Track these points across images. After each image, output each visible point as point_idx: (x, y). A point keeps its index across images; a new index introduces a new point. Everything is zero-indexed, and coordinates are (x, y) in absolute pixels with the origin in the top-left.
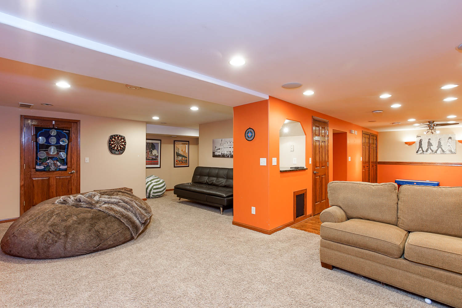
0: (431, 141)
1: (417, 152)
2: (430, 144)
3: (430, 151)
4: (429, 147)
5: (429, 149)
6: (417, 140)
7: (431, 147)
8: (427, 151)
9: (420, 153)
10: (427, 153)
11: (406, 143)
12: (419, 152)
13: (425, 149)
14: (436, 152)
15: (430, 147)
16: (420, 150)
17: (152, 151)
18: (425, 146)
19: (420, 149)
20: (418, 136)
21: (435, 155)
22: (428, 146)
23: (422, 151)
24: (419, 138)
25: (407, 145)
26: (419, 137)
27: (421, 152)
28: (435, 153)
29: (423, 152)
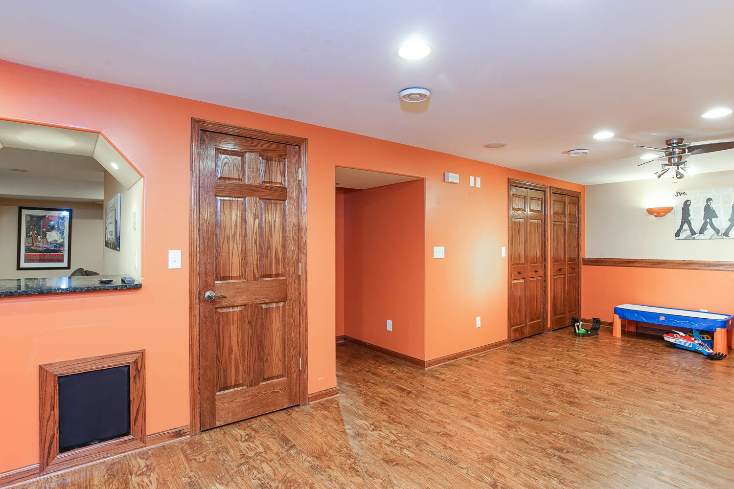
0: (713, 205)
1: (678, 234)
2: (709, 213)
3: (709, 231)
4: (708, 220)
5: (709, 226)
6: (677, 203)
7: (714, 220)
8: (702, 232)
9: (683, 237)
10: (702, 237)
11: (650, 211)
12: (683, 235)
13: (696, 227)
14: (726, 234)
15: (711, 220)
16: (686, 230)
17: (46, 234)
18: (697, 219)
19: (686, 226)
20: (679, 194)
21: (725, 242)
22: (705, 218)
23: (689, 232)
24: (683, 198)
25: (652, 217)
26: (682, 195)
27: (686, 233)
28: (725, 237)
29: (693, 233)
